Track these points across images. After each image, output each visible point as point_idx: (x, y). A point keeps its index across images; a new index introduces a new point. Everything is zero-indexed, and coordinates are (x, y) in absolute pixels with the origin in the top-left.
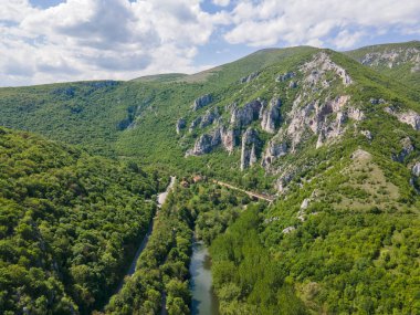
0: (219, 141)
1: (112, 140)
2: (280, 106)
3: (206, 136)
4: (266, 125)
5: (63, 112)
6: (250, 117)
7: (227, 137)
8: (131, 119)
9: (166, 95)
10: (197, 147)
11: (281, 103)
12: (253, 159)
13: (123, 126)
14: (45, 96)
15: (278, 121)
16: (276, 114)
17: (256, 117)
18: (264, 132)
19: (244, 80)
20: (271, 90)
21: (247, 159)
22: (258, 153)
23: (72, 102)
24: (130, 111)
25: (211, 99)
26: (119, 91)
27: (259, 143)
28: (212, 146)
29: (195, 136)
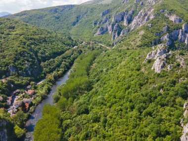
0: (107, 30)
1: (70, 29)
2: (133, 14)
3: (102, 28)
4: (125, 23)
5: (53, 19)
6: (120, 19)
7: (110, 28)
8: (77, 21)
9: (92, 10)
10: (98, 32)
11: (133, 12)
12: (116, 36)
13: (74, 24)
14: (47, 13)
15: (130, 21)
16: (129, 18)
17: (123, 19)
18: (124, 26)
19: (123, 2)
20: (131, 7)
21: (114, 36)
22: (119, 34)
23: (56, 15)
24: (77, 18)
25: (108, 11)
26: (74, 9)
27: (119, 30)
28: (104, 31)
29: (99, 27)
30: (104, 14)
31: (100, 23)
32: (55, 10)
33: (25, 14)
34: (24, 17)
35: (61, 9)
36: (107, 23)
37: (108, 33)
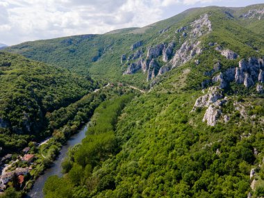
0: (140, 67)
1: (89, 67)
2: (174, 46)
3: (133, 64)
4: (164, 58)
5: (66, 52)
6: (157, 53)
7: (144, 64)
8: (100, 56)
9: (120, 42)
10: (128, 70)
11: (175, 45)
12: (153, 75)
13: (95, 59)
14: (58, 44)
15: (170, 56)
16: (170, 51)
17: (161, 53)
18: (162, 62)
19: (161, 32)
20: (171, 38)
21: (150, 76)
22: (156, 73)
23: (70, 47)
24: (100, 51)
25: (141, 43)
26: (95, 40)
27: (157, 67)
28: (136, 69)
29: (129, 64)
30: (135, 47)
31: (131, 58)
32: (70, 41)
33: (27, 47)
34: (26, 49)
35: (78, 39)
36: (140, 58)
37: (141, 72)
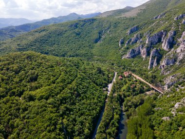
0: (139, 53)
4: (164, 46)
5: (73, 35)
6: (156, 40)
7: (143, 51)
8: (100, 37)
9: (116, 25)
10: (128, 55)
12: (155, 64)
13: (96, 41)
14: (67, 28)
15: (172, 44)
17: (160, 41)
18: (163, 50)
21: (152, 64)
23: (76, 30)
24: (100, 33)
25: (137, 29)
26: (96, 23)
27: (159, 56)
28: (136, 54)
29: (128, 48)
30: (132, 32)
31: (129, 42)
35: (82, 23)
36: (138, 44)
37: (140, 57)
